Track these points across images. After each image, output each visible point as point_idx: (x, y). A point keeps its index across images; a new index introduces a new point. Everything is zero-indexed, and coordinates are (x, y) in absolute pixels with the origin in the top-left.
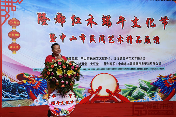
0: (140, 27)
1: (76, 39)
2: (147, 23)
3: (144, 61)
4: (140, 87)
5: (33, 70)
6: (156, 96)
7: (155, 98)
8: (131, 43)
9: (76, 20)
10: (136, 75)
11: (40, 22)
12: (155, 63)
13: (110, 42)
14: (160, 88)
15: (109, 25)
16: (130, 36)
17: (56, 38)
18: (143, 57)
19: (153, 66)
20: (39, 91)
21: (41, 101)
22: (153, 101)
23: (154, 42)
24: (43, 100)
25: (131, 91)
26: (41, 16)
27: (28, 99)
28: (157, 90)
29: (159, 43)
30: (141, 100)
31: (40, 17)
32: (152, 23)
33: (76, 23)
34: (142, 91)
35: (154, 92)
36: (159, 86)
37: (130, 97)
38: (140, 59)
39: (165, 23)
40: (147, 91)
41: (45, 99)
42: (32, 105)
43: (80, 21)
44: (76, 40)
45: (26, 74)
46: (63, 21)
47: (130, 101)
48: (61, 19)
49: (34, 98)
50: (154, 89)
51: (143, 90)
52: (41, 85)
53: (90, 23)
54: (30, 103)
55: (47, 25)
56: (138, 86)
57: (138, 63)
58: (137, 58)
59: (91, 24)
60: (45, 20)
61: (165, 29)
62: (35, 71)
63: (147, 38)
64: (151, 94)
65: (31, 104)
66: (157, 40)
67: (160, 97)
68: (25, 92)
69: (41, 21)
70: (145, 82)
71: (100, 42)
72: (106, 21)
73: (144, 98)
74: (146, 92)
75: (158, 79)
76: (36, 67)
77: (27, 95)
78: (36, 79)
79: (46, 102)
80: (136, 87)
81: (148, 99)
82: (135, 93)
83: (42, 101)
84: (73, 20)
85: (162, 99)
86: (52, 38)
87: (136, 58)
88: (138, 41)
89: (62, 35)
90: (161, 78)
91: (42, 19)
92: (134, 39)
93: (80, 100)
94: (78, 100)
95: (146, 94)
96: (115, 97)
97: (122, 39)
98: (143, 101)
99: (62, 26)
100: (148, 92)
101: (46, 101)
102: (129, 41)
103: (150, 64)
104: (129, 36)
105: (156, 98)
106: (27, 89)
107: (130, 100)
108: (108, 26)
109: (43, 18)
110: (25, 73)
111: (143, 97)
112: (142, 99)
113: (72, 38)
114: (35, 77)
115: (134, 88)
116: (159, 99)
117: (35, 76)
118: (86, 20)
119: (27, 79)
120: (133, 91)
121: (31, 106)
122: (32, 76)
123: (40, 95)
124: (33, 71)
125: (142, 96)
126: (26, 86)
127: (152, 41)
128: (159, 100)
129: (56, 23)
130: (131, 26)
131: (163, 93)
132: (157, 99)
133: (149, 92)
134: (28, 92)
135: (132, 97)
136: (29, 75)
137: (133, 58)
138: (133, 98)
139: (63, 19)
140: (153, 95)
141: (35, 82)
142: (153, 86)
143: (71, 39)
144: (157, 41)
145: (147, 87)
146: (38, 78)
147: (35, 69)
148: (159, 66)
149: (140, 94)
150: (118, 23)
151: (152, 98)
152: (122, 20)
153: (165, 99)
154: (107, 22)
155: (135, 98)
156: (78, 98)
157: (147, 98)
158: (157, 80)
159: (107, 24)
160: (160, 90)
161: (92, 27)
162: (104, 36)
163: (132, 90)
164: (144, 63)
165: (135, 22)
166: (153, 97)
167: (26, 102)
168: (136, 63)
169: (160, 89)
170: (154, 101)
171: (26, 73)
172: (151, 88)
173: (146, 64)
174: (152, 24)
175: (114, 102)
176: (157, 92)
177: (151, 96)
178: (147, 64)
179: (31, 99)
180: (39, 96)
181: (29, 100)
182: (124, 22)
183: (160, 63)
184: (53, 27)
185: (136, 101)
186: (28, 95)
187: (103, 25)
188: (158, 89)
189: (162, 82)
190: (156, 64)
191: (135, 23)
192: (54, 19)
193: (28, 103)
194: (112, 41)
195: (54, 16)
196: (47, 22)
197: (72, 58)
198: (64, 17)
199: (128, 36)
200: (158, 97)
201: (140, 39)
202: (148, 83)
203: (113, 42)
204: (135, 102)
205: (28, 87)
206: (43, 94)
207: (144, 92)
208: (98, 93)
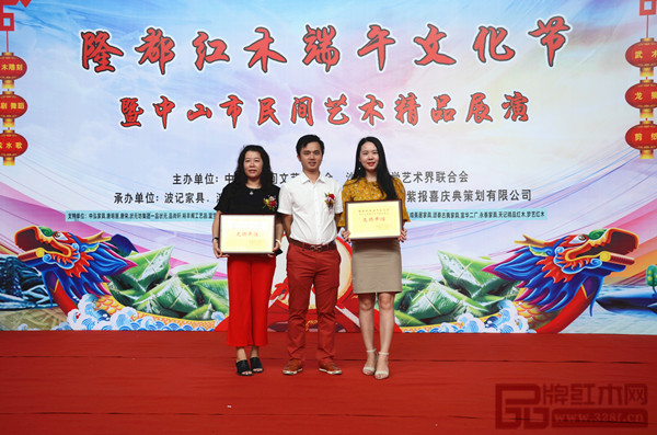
0: (448, 61)
1: (208, 113)
2: (478, 46)
3: (462, 187)
4: (445, 281)
5: (67, 216)
6: (507, 313)
7: (500, 320)
8: (413, 120)
9: (210, 51)
10: (432, 235)
11: (91, 61)
12: (509, 193)
13: (331, 120)
14: (522, 286)
15: (329, 61)
16: (411, 95)
17: (141, 111)
18: (458, 173)
19: (498, 205)
20: (86, 284)
21: (88, 317)
22: (492, 330)
23: (506, 117)
24: (95, 313)
25: (406, 293)
26: (94, 43)
27: (51, 308)
28: (511, 294)
29: (525, 118)
30: (444, 327)
31: (89, 47)
32: (500, 45)
33: (211, 59)
34: (453, 296)
35: (496, 299)
36: (520, 279)
37: (402, 315)
38: (447, 179)
39: (555, 41)
40: (469, 295)
41: (103, 312)
42: (62, 326)
43: (223, 53)
44: (209, 117)
45: (43, 231)
46: (166, 54)
47: (404, 329)
48: (157, 50)
49: (67, 306)
50: (498, 290)
51: (456, 292)
52: (91, 266)
53: (261, 59)
54: (55, 320)
55: (113, 69)
56: (438, 276)
57: (439, 195)
58: (435, 177)
59: (264, 59)
60: (105, 55)
61: (551, 65)
62: (73, 220)
63: (478, 100)
64: (487, 307)
65: (57, 324)
66: (517, 106)
67: (521, 317)
68: (42, 286)
69: (93, 58)
70: (465, 263)
71: (294, 120)
72: (320, 47)
73: (459, 318)
74: (465, 298)
75: (519, 252)
76: (77, 209)
77: (46, 295)
78: (75, 245)
79: (104, 319)
80: (429, 281)
81: (473, 324)
82: (422, 302)
83: (94, 318)
84: (201, 50)
85: (532, 325)
86: (130, 113)
87: (429, 174)
88: (443, 112)
89: (161, 101)
90: (528, 250)
91: (97, 52)
92: (426, 106)
93: (219, 317)
94: (213, 317)
95: (465, 304)
96: (346, 312)
97: (377, 108)
98: (452, 330)
99: (163, 73)
100: (474, 299)
101: (105, 315)
102: (405, 115)
103: (487, 198)
104: (406, 96)
105: (505, 320)
106: (46, 276)
107: (404, 325)
108: (324, 65)
109: (99, 50)
110: (40, 226)
111: (455, 315)
112: (452, 324)
113: (195, 110)
114: (71, 239)
115: (421, 285)
116: (518, 324)
117: (72, 236)
118: (245, 49)
119: (48, 246)
120: (414, 293)
121: (58, 331)
122: (62, 237)
123: (86, 297)
124: (67, 220)
125: (449, 314)
126: (43, 267)
127: (497, 111)
128: (516, 330)
129: (141, 62)
130: (416, 62)
131: (534, 302)
132: (511, 323)
133: (480, 298)
134: (50, 286)
135: (413, 315)
136: (55, 234)
137: (418, 176)
138: (413, 319)
139: (164, 49)
140: (494, 308)
141: (72, 255)
142: (495, 278)
143: (192, 116)
144: (519, 110)
145: (473, 281)
146: (81, 242)
147: (74, 215)
148: (525, 203)
149: (441, 306)
150: (361, 53)
151: (490, 322)
152: (378, 40)
153: (544, 324)
154: (323, 51)
155: (422, 320)
156: (211, 313)
157: (470, 320)
158: (513, 254)
159: (323, 57)
160: (523, 291)
161: (266, 72)
162: (310, 100)
163: (410, 289)
164: (462, 195)
165: (431, 46)
166: (493, 319)
167: (44, 316)
168: (429, 195)
169: (522, 289)
170: (499, 331)
171: (44, 227)
172: (489, 285)
173: (468, 196)
174: (500, 50)
175: (343, 331)
176: (512, 299)
177: (485, 314)
178: (475, 196)
179: (60, 310)
180: (85, 301)
181: (52, 313)
182: (387, 47)
183: (527, 194)
184: (132, 75)
185: (427, 329)
186: (51, 296)
187: (306, 61)
188: (514, 289)
189: (534, 264)
190: (509, 197)
191: (432, 49)
192: (136, 49)
193: (50, 321)
194: (338, 117)
195: (135, 40)
196: (114, 59)
197: (194, 179)
198: (169, 40)
199: (400, 96)
200: (516, 318)
201: (449, 106)
202: (474, 266)
203: (345, 119)
204: (421, 334)
205: (51, 272)
206: (98, 295)
207: (459, 300)
208: (283, 296)
